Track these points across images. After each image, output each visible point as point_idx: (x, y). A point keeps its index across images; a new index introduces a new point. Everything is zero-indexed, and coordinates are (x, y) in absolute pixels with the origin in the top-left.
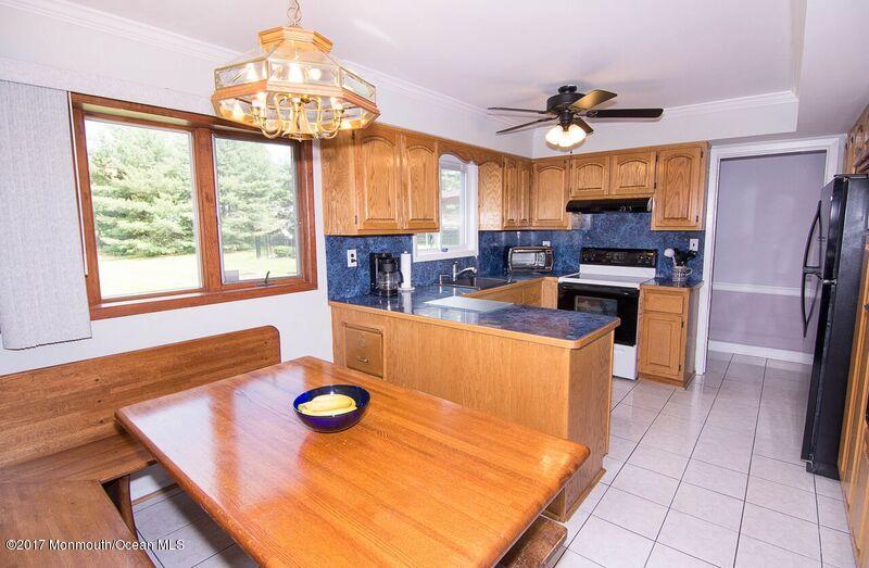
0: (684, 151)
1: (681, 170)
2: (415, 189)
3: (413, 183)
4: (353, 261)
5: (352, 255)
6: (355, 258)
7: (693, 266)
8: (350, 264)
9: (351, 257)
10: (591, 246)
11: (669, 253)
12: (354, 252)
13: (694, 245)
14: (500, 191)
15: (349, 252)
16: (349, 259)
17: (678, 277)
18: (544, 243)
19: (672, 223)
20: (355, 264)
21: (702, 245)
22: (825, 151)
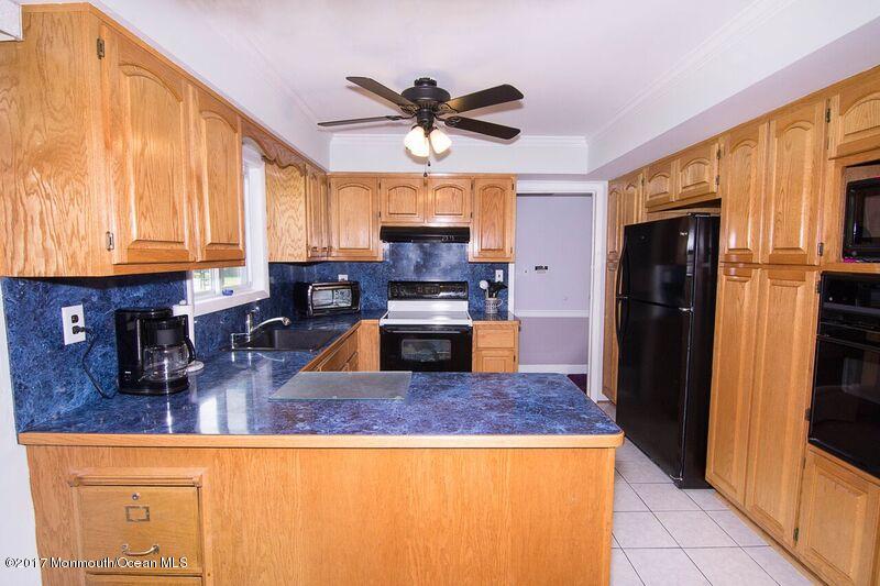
0: (496, 182)
1: (495, 200)
2: (213, 187)
3: (210, 177)
4: (76, 330)
5: (75, 319)
6: (81, 323)
7: (502, 297)
8: (70, 338)
9: (72, 321)
10: (397, 279)
11: (484, 285)
12: (78, 310)
13: (499, 276)
14: (302, 208)
15: (67, 313)
16: (67, 326)
17: (491, 310)
18: (341, 277)
19: (488, 254)
20: (81, 337)
21: (506, 276)
22: (591, 195)
